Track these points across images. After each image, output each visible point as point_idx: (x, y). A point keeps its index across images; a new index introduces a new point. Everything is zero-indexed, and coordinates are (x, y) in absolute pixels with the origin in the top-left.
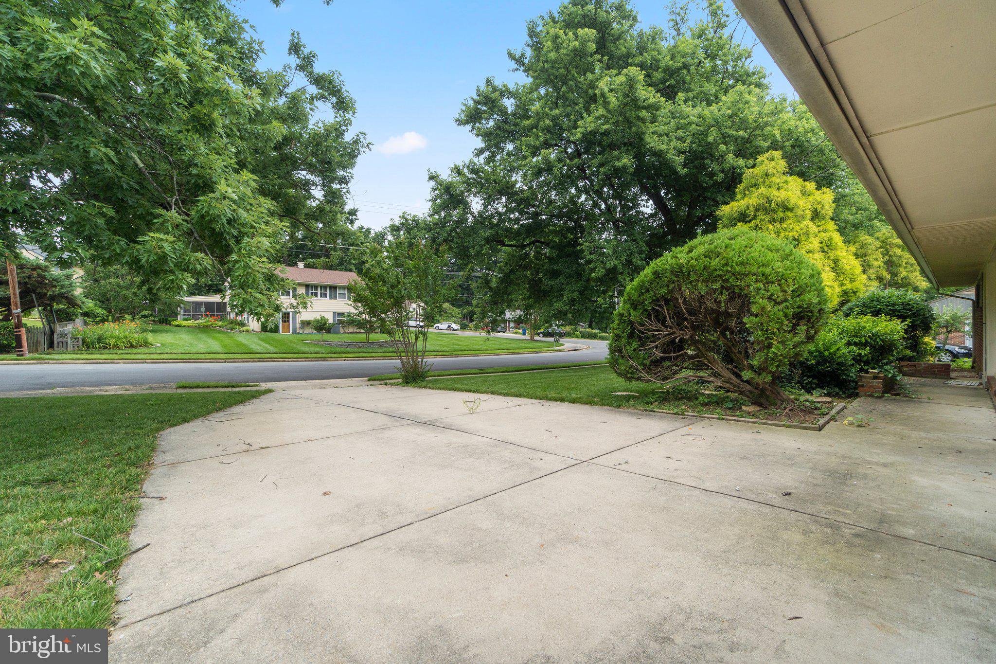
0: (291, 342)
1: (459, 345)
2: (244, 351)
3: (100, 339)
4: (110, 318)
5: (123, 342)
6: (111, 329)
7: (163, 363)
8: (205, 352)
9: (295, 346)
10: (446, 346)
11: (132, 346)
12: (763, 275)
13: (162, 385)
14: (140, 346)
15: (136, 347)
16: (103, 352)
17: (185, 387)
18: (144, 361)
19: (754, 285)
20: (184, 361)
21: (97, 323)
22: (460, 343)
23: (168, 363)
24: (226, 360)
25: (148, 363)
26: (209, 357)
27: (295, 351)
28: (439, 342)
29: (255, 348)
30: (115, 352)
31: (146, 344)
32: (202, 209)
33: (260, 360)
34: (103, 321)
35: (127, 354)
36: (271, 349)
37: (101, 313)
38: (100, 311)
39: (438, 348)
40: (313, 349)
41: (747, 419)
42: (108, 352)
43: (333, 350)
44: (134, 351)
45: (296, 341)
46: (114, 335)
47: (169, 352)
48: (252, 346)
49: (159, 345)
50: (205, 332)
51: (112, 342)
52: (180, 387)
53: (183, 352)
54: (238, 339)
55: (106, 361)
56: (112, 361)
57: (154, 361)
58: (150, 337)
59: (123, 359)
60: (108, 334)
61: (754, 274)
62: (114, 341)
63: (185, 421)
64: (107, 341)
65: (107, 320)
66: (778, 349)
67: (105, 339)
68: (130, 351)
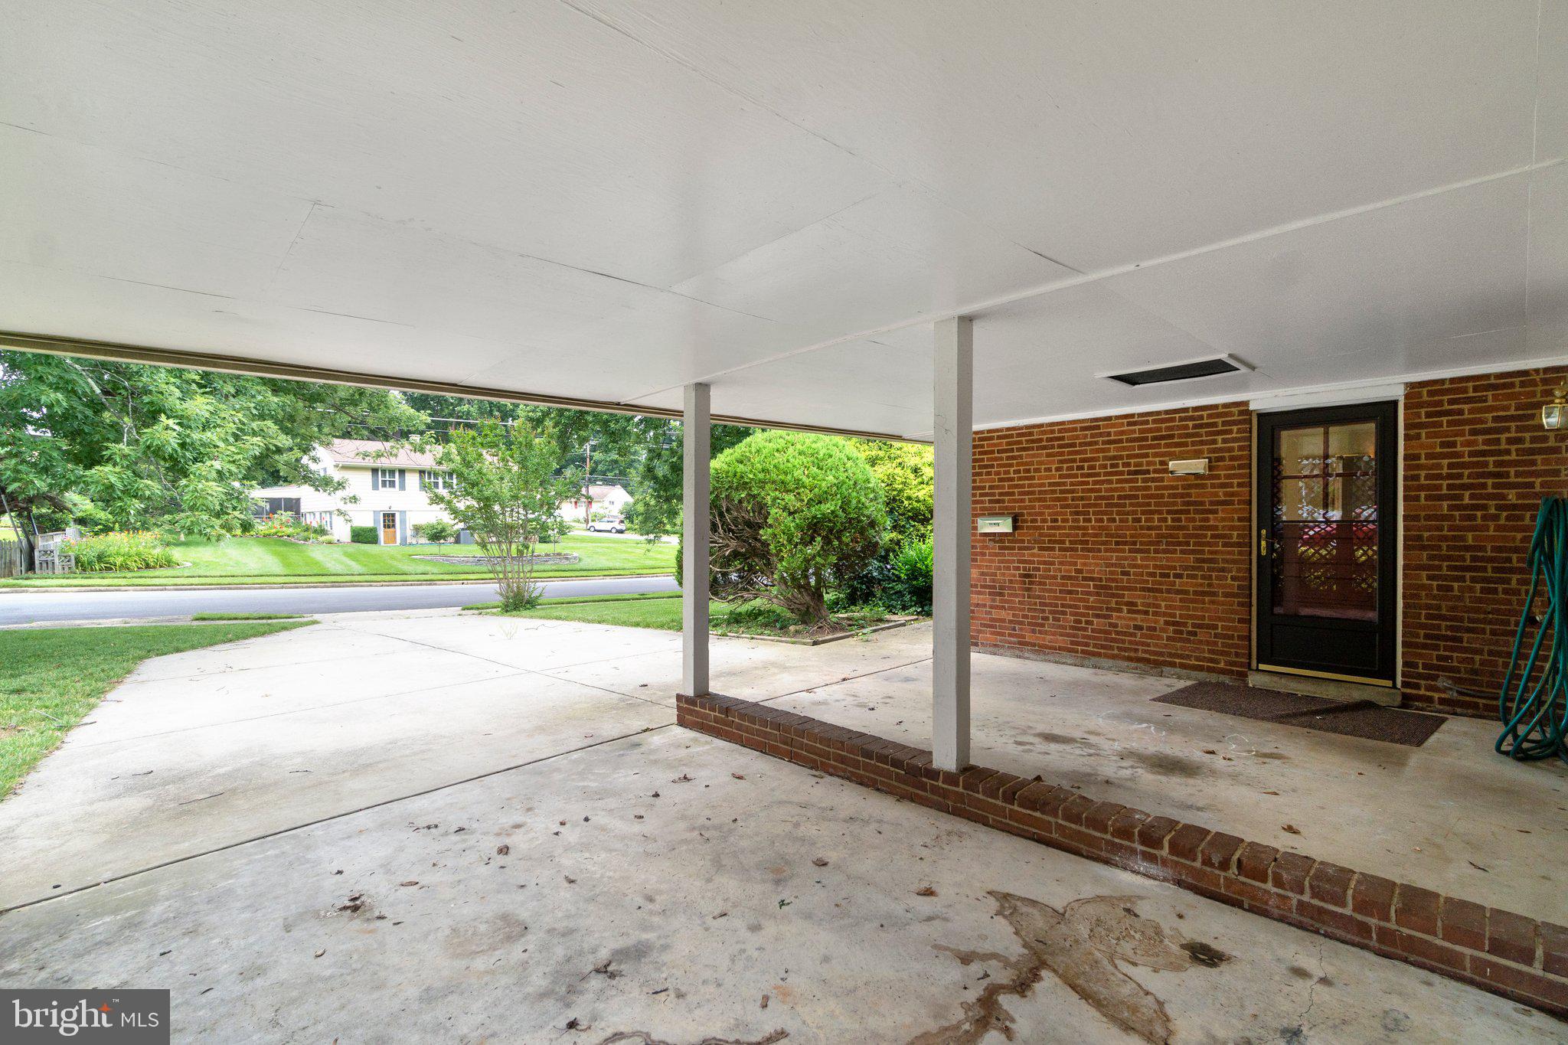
0: (393, 558)
1: (656, 559)
2: (315, 572)
3: (100, 558)
4: (117, 525)
5: (135, 561)
6: (118, 542)
7: (190, 589)
8: (256, 573)
9: (395, 563)
10: (632, 562)
11: (148, 566)
12: (782, 483)
13: (176, 617)
14: (161, 567)
15: (154, 567)
16: (105, 575)
17: (204, 619)
18: (163, 587)
19: (769, 495)
20: (221, 587)
21: (96, 534)
22: (659, 556)
23: (199, 589)
24: (283, 585)
25: (170, 590)
26: (260, 580)
27: (392, 571)
28: (624, 556)
29: (333, 566)
30: (123, 575)
31: (169, 563)
32: (147, 440)
33: (334, 584)
34: (107, 529)
35: (141, 577)
36: (356, 567)
37: (104, 518)
38: (103, 515)
39: (617, 565)
40: (421, 568)
41: (783, 639)
42: (113, 575)
43: (452, 569)
44: (151, 573)
45: (399, 557)
46: (122, 551)
47: (202, 574)
48: (329, 565)
49: (189, 564)
50: (263, 544)
51: (119, 560)
52: (197, 620)
53: (224, 574)
54: (311, 554)
55: (109, 588)
56: (118, 588)
57: (178, 587)
58: (177, 554)
59: (133, 585)
60: (113, 550)
61: (774, 482)
62: (122, 559)
63: (178, 650)
64: (111, 560)
65: (112, 529)
66: (789, 563)
67: (109, 556)
68: (146, 573)
